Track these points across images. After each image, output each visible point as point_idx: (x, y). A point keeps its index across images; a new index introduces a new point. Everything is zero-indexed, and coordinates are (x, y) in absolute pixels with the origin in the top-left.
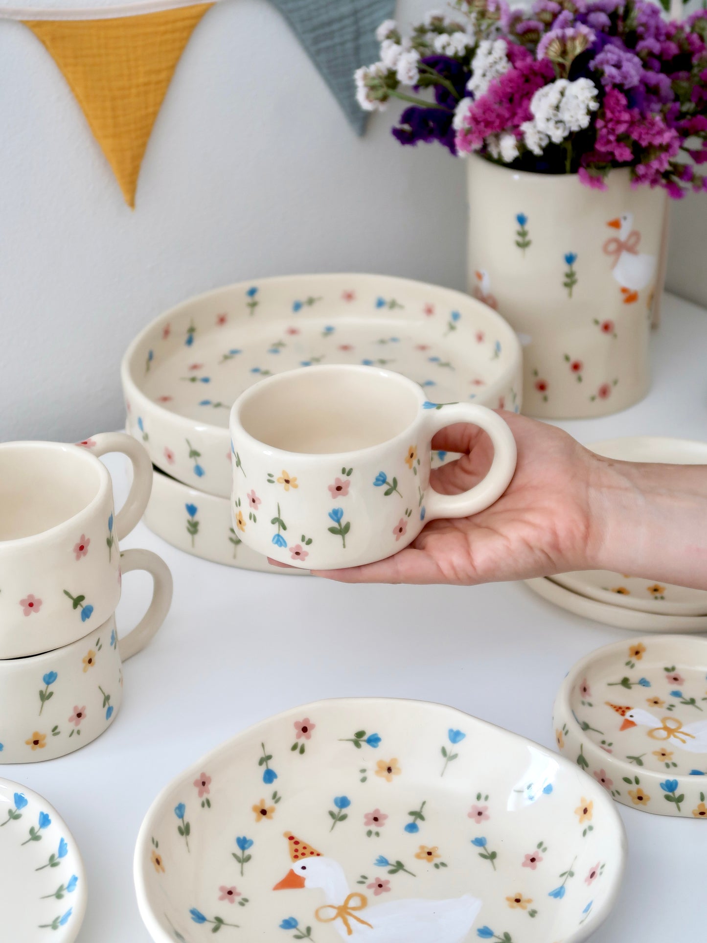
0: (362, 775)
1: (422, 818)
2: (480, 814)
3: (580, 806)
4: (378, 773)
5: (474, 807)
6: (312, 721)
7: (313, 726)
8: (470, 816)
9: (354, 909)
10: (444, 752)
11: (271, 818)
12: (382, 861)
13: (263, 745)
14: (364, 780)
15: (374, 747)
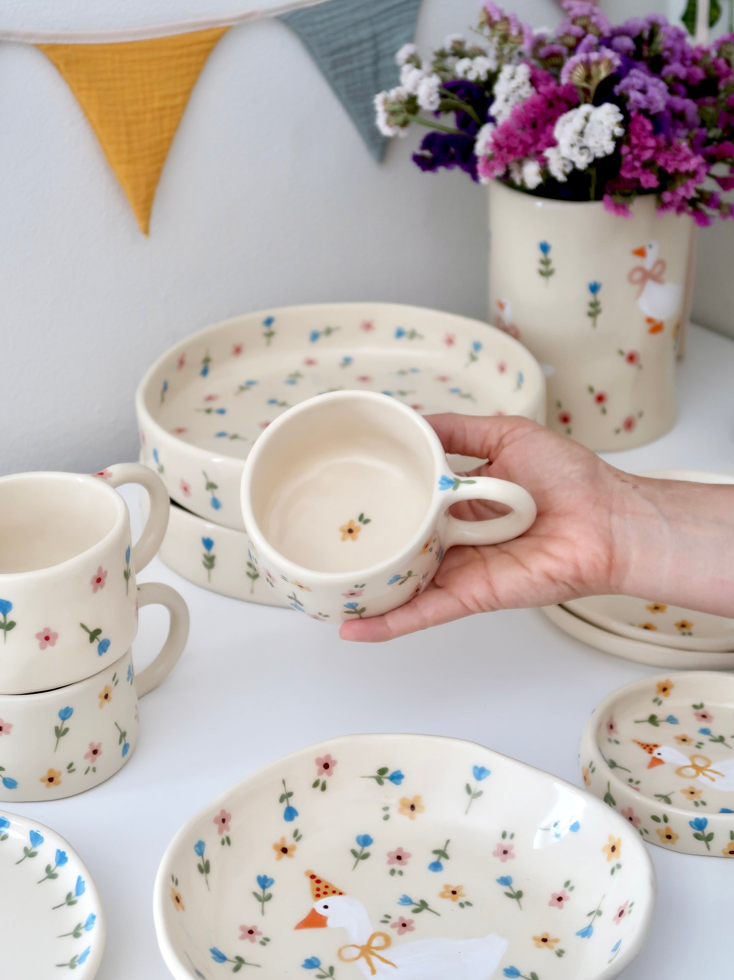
0: (384, 813)
1: (446, 857)
2: (505, 852)
3: (607, 843)
4: (401, 810)
5: (499, 845)
6: (334, 757)
7: (335, 763)
8: (495, 854)
9: (378, 948)
10: (468, 789)
11: (292, 856)
12: (406, 900)
13: (284, 782)
14: (386, 818)
15: (397, 784)
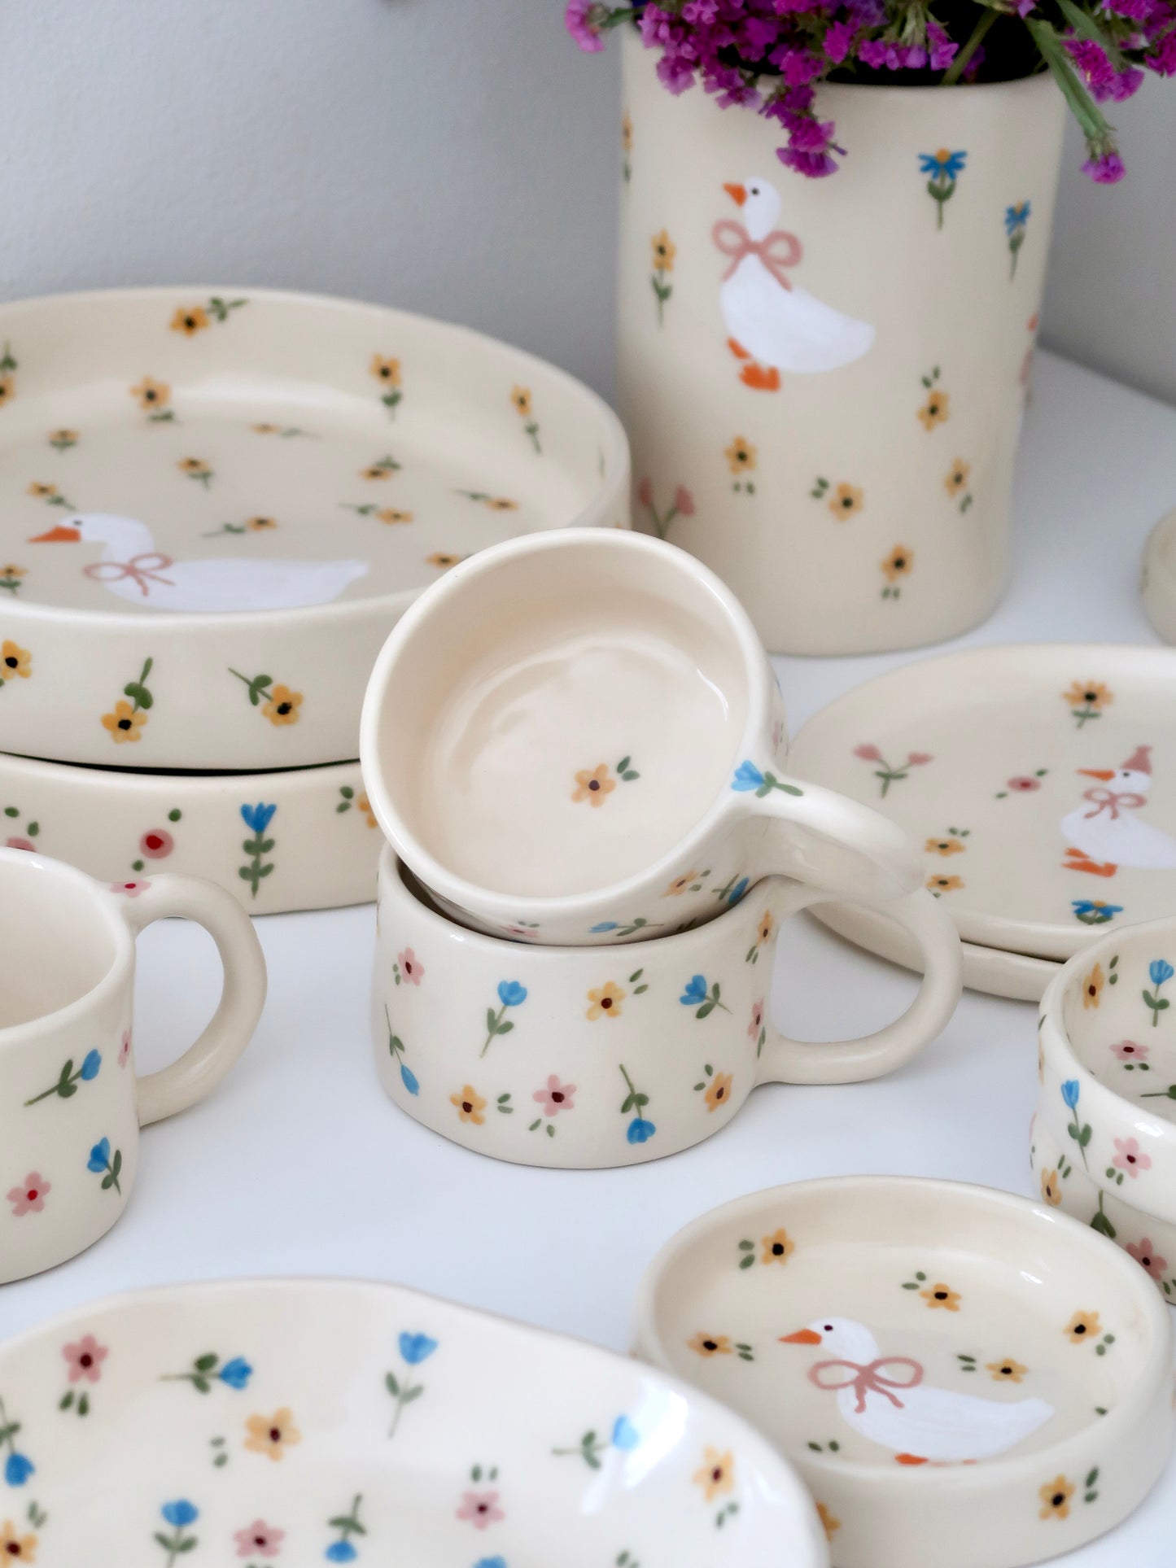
0: (214, 1452)
1: (360, 1530)
3: (704, 1467)
4: (250, 1444)
5: (468, 1497)
6: (102, 1340)
7: (104, 1352)
8: (462, 1515)
10: (392, 1384)
11: (28, 1558)
14: (220, 1462)
15: (239, 1386)
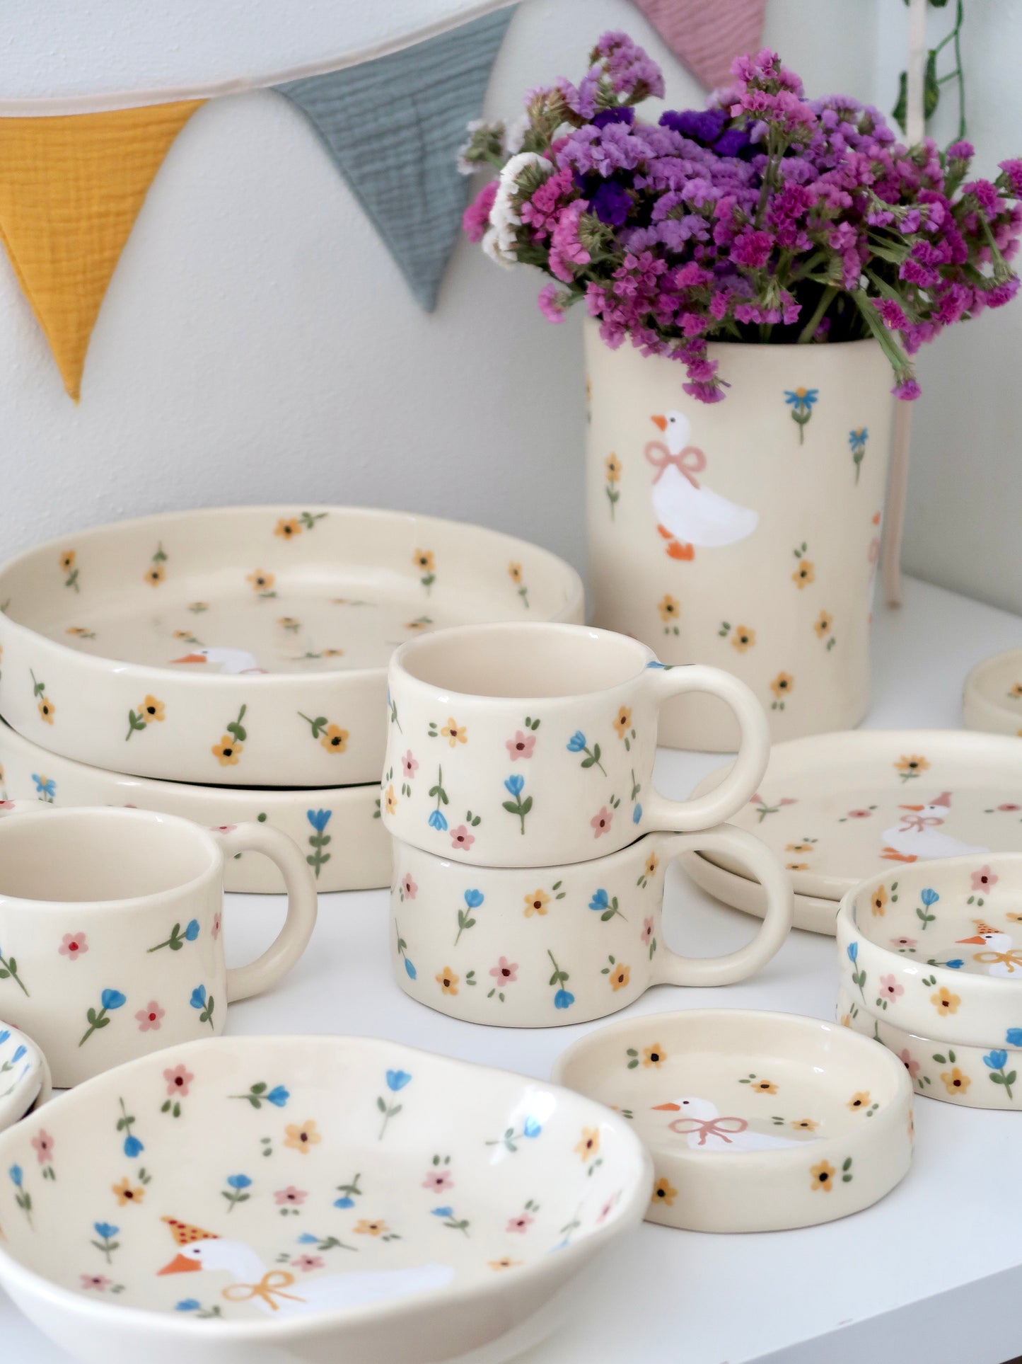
0: (264, 1147)
1: (358, 1192)
2: (440, 1182)
4: (288, 1143)
5: (430, 1174)
7: (191, 1077)
8: (425, 1185)
9: (277, 1286)
11: (139, 1201)
12: (308, 1239)
13: (121, 1101)
14: (268, 1153)
15: (280, 1105)
